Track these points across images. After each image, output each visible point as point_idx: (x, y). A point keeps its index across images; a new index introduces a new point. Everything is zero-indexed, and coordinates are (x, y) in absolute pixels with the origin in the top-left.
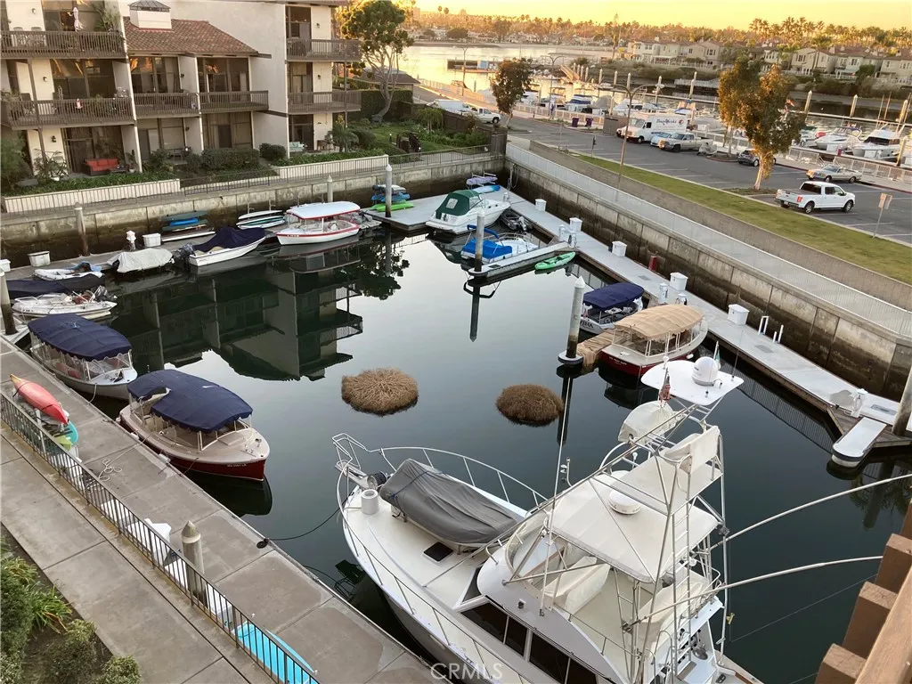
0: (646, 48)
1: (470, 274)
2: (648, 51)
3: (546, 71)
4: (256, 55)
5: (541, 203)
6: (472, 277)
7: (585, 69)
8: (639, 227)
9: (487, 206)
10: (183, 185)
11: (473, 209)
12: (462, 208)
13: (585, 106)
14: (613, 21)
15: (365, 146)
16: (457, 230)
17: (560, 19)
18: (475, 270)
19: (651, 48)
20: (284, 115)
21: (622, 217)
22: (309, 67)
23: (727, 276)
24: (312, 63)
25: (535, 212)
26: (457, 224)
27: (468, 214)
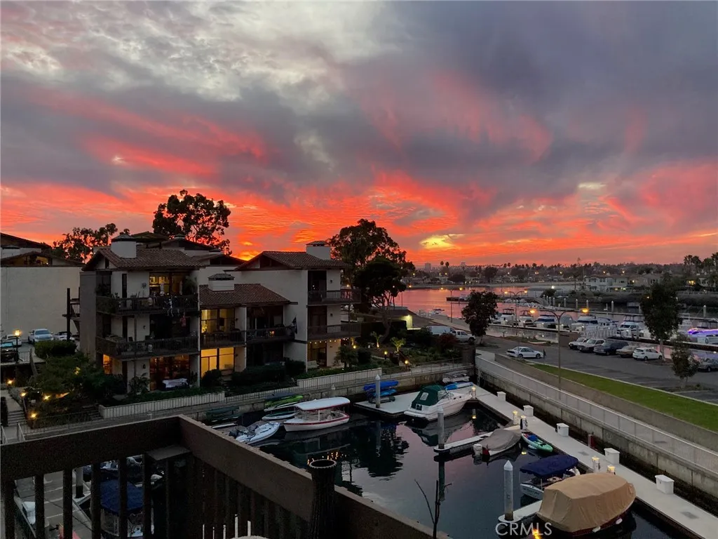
0: (601, 281)
1: (435, 451)
2: (603, 283)
3: (522, 300)
4: (289, 303)
5: (502, 394)
6: (438, 454)
7: (552, 299)
8: (578, 420)
9: (453, 398)
10: (227, 395)
11: (441, 401)
12: (432, 400)
13: (549, 323)
14: (577, 263)
15: (363, 361)
16: (429, 418)
17: (534, 265)
18: (439, 448)
19: (604, 281)
20: (304, 342)
21: (564, 412)
22: (325, 309)
23: (654, 463)
24: (326, 306)
25: (496, 403)
26: (427, 412)
27: (437, 404)
